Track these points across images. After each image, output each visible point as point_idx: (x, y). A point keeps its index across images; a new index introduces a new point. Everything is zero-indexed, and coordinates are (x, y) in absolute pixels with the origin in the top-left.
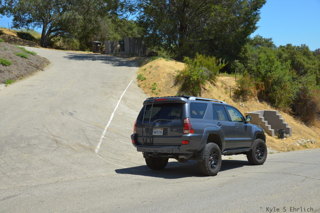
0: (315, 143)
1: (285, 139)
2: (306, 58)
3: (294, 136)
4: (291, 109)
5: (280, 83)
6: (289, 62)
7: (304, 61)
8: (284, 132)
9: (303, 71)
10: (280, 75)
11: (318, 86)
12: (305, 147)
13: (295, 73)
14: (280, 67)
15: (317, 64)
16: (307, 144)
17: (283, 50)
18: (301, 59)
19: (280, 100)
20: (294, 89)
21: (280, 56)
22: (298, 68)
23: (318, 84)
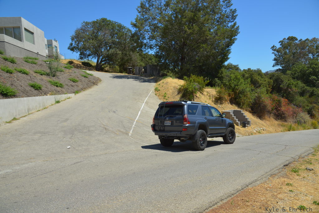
0: (265, 130)
1: (247, 127)
2: (260, 77)
3: (252, 126)
4: (250, 109)
5: (244, 92)
6: (249, 80)
8: (246, 123)
9: (258, 85)
10: (243, 88)
11: (267, 95)
12: (259, 132)
13: (253, 87)
14: (244, 83)
15: (267, 81)
16: (261, 131)
17: (245, 72)
18: (257, 78)
19: (244, 104)
20: (253, 97)
21: (243, 76)
22: (255, 84)
23: (267, 93)
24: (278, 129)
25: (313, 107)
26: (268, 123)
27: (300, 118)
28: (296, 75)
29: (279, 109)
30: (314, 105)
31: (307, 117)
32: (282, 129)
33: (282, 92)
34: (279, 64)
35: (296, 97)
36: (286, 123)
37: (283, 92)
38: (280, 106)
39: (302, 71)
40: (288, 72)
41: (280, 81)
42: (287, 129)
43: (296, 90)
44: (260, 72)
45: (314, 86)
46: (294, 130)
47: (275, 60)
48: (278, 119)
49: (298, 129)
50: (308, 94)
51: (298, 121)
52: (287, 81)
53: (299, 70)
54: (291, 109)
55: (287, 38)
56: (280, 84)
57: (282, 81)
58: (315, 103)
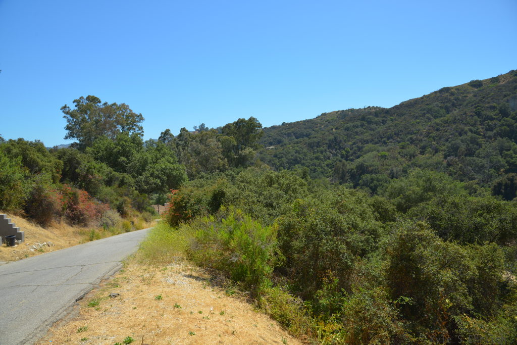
0: (52, 245)
1: (16, 246)
2: (40, 155)
3: (27, 242)
4: (23, 211)
5: (9, 182)
6: (20, 158)
7: (38, 158)
8: (14, 238)
9: (37, 168)
10: (8, 173)
11: (54, 185)
12: (41, 251)
13: (27, 171)
14: (9, 164)
15: (53, 162)
16: (43, 248)
17: (13, 145)
18: (34, 155)
19: (9, 202)
20: (27, 189)
21: (9, 151)
22: (31, 166)
23: (54, 182)
24: (74, 241)
25: (124, 202)
26: (56, 232)
27: (106, 219)
28: (100, 154)
29: (74, 208)
30: (126, 198)
31: (116, 216)
32: (80, 239)
33: (79, 180)
34: (74, 135)
35: (101, 188)
36: (86, 229)
37: (81, 180)
38: (76, 203)
39: (108, 149)
40: (88, 149)
41: (75, 162)
42: (87, 238)
43: (99, 176)
44: (40, 147)
45: (125, 171)
46: (98, 238)
47: (68, 128)
48: (74, 224)
49: (104, 236)
50: (117, 183)
51: (104, 223)
52: (86, 163)
53: (103, 148)
54: (93, 206)
55: (85, 98)
56: (76, 168)
57: (79, 163)
58: (127, 195)
